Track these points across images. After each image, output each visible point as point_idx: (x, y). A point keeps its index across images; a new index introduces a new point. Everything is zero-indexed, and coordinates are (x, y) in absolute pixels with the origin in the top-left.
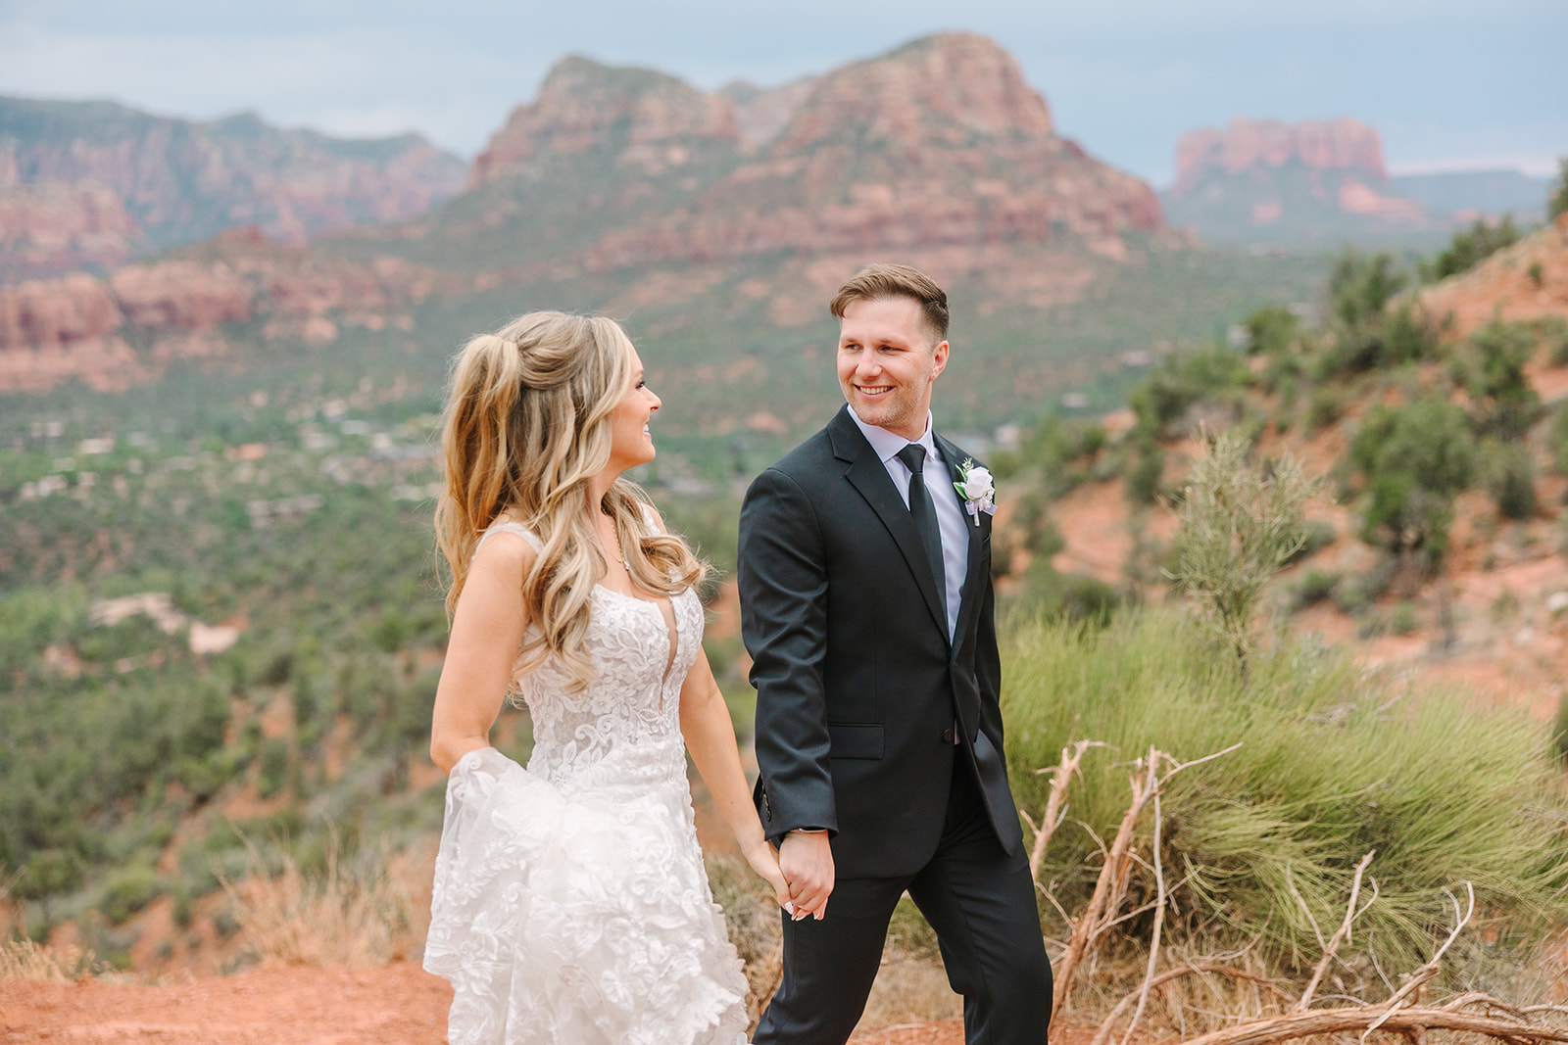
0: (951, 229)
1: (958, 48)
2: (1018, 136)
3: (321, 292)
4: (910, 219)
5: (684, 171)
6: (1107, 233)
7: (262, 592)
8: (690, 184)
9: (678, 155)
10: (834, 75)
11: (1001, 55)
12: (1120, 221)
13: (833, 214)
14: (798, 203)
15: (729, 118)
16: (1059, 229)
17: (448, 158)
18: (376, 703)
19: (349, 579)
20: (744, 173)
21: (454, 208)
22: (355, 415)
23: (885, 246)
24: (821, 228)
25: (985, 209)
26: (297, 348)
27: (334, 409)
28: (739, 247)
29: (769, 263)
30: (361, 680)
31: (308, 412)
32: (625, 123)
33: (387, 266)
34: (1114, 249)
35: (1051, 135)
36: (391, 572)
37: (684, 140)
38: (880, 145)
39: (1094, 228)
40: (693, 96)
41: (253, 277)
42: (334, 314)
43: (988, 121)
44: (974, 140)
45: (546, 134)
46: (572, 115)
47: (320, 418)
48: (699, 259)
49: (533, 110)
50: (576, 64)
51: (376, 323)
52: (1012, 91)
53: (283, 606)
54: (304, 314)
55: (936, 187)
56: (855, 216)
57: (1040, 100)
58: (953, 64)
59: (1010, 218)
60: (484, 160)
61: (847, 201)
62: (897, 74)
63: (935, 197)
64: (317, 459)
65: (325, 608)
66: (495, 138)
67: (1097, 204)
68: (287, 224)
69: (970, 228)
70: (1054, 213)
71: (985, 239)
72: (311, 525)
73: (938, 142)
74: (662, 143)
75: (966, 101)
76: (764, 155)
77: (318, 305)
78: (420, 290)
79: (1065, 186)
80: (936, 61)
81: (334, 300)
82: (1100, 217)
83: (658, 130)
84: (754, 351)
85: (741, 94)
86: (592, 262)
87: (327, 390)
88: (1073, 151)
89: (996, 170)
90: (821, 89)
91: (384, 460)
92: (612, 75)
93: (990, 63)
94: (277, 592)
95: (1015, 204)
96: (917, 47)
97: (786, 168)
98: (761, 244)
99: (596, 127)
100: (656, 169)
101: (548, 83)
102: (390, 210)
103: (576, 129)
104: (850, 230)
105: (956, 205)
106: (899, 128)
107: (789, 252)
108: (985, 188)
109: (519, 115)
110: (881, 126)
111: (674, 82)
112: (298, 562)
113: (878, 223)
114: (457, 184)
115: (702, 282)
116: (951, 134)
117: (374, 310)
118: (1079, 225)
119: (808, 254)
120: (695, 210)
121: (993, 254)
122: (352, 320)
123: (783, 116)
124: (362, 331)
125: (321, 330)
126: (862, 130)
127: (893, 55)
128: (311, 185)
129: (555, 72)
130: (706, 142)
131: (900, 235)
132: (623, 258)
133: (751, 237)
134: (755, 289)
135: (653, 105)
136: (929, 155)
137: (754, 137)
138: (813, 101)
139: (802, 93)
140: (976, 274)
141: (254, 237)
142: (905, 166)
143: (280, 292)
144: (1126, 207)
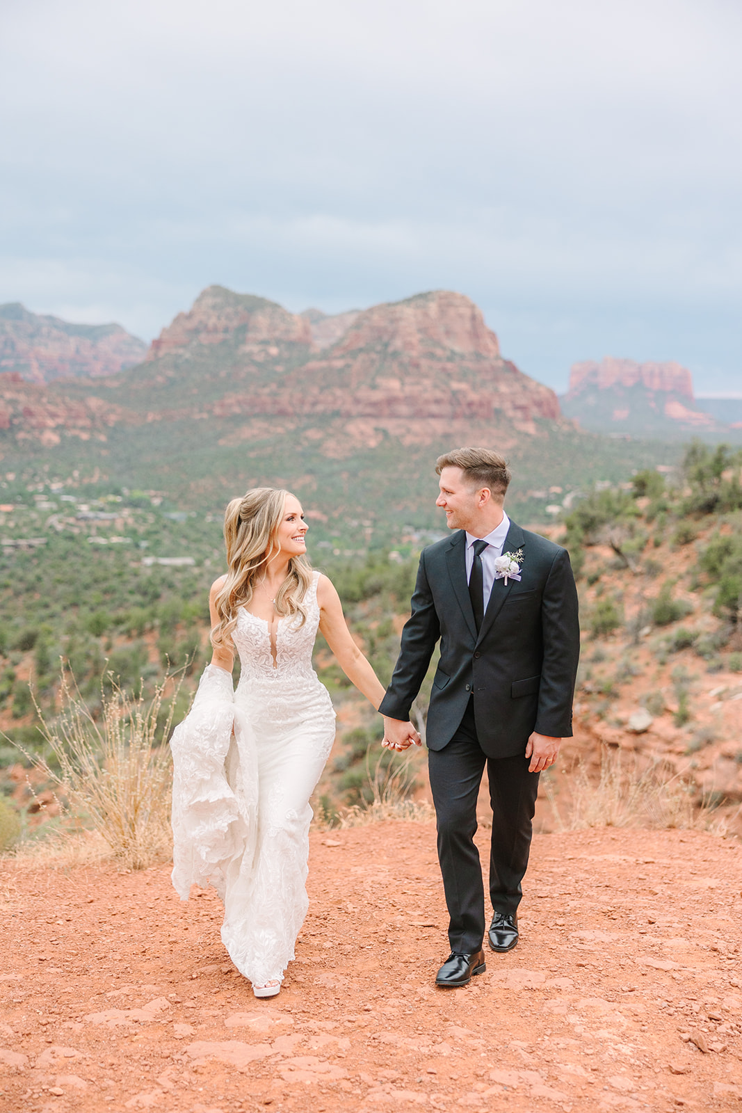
0: (434, 409)
1: (447, 301)
2: (478, 356)
3: (53, 416)
4: (410, 400)
5: (276, 360)
6: (526, 419)
7: (9, 592)
8: (280, 369)
9: (274, 351)
10: (371, 310)
11: (473, 307)
12: (535, 411)
13: (364, 393)
14: (344, 385)
15: (306, 331)
16: (498, 412)
17: (136, 340)
18: (88, 665)
19: (61, 588)
20: (313, 365)
21: (137, 371)
22: (69, 491)
23: (393, 415)
24: (357, 401)
25: (455, 397)
26: (36, 448)
27: (56, 486)
28: (306, 409)
29: (323, 420)
30: (79, 650)
31: (41, 487)
32: (243, 329)
33: (94, 403)
34: (530, 428)
35: (498, 357)
36: (87, 587)
37: (278, 343)
38: (395, 354)
39: (519, 414)
40: (285, 316)
41: (13, 402)
42: (59, 429)
43: (461, 346)
44: (452, 357)
45: (196, 331)
46: (212, 322)
47: (47, 491)
48: (282, 413)
49: (190, 316)
50: (217, 291)
51: (85, 436)
52: (476, 328)
53: (20, 602)
54: (42, 427)
55: (427, 382)
56: (377, 396)
57: (493, 336)
58: (443, 311)
59: (470, 404)
60: (157, 344)
61: (374, 387)
62: (409, 312)
63: (426, 389)
64: (45, 515)
65: (46, 606)
66: (164, 331)
67: (522, 401)
68: (35, 373)
69: (446, 409)
70: (496, 404)
71: (454, 416)
72: (39, 555)
73: (431, 356)
74: (265, 343)
75: (448, 333)
76: (325, 355)
77: (51, 423)
78: (113, 418)
79: (503, 388)
80: (433, 308)
81: (60, 421)
82: (523, 408)
83: (264, 335)
84: (311, 472)
85: (314, 317)
86: (218, 411)
87: (52, 475)
88: (510, 367)
89: (463, 376)
90: (363, 318)
91: (85, 519)
92: (237, 299)
93: (466, 312)
94: (17, 594)
95: (473, 396)
96: (423, 297)
97: (339, 364)
98: (320, 408)
99: (226, 330)
100: (260, 358)
101: (199, 301)
102: (97, 369)
103: (215, 330)
104: (374, 404)
105: (439, 394)
106: (408, 345)
107: (337, 414)
108: (455, 385)
109: (178, 319)
110: (398, 343)
111: (275, 306)
112: (31, 577)
113: (391, 401)
114: (139, 357)
115: (282, 428)
116: (439, 352)
117: (83, 429)
118: (511, 413)
119: (349, 416)
120: (282, 384)
121: (458, 425)
122: (69, 434)
123: (339, 333)
124: (76, 439)
125: (51, 438)
126: (386, 345)
127: (408, 301)
128: (51, 350)
129: (204, 294)
130: (291, 344)
131: (403, 409)
132: (237, 410)
133: (314, 404)
134: (314, 434)
135: (261, 320)
136: (424, 363)
137: (320, 344)
138: (357, 325)
139: (351, 320)
140: (447, 436)
141: (15, 379)
142: (410, 369)
143: (29, 413)
144: (539, 404)
